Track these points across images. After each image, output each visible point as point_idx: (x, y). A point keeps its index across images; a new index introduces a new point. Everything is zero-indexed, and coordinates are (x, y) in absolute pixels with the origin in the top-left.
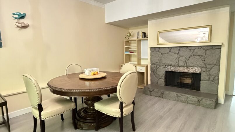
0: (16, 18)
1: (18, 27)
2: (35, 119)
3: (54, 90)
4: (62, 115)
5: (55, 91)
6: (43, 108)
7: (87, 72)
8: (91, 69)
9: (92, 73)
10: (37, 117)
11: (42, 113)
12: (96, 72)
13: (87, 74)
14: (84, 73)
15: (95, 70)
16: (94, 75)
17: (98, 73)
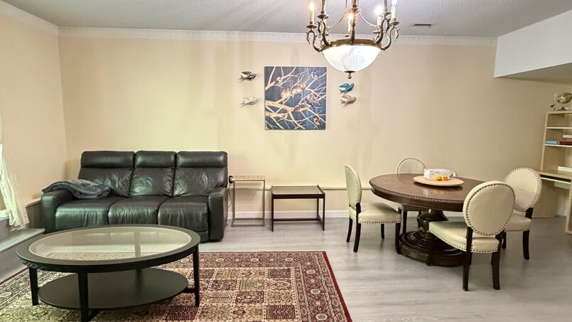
0: (342, 92)
1: (343, 102)
2: (351, 221)
3: (376, 190)
4: (383, 226)
5: (378, 192)
6: (362, 209)
7: (427, 173)
8: (436, 170)
9: (436, 177)
10: (354, 218)
11: (360, 215)
12: (442, 177)
13: (428, 177)
14: (423, 175)
15: (443, 172)
16: (439, 180)
17: (446, 179)
